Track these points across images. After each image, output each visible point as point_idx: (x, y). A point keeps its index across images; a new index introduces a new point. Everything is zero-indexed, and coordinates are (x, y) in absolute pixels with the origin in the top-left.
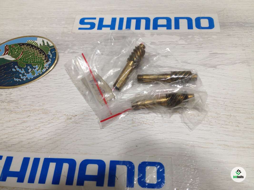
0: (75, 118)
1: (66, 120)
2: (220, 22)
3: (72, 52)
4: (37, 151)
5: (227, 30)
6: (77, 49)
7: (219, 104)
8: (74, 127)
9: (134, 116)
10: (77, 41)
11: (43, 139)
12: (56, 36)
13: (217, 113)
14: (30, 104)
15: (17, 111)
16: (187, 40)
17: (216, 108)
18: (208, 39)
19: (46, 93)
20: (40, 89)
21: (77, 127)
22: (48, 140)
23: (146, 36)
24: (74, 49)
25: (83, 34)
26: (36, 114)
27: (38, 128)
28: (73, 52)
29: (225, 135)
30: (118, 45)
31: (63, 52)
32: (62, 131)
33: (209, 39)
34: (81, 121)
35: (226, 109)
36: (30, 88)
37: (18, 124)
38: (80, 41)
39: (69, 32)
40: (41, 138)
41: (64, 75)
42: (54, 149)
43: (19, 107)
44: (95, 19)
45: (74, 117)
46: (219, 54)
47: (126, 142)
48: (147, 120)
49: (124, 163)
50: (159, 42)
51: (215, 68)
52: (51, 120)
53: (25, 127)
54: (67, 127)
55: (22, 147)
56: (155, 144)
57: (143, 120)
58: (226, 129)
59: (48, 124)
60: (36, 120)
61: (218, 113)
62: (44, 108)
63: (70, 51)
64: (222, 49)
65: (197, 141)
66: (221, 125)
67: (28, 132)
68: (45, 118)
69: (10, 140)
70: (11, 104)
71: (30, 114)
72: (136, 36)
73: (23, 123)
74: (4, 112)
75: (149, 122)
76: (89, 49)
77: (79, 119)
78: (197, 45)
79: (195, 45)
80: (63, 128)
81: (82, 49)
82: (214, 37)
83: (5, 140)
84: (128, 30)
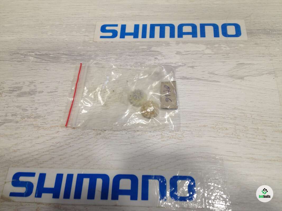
0: (105, 134)
1: (95, 136)
2: (247, 30)
3: (95, 63)
4: (70, 167)
5: (254, 38)
6: (101, 60)
7: (246, 117)
8: (104, 143)
10: (99, 51)
11: (74, 155)
12: (77, 45)
13: (244, 126)
14: (58, 119)
15: (45, 126)
16: (214, 49)
17: (244, 122)
18: (234, 48)
21: (107, 142)
22: (80, 155)
23: (171, 45)
24: (97, 60)
25: (105, 43)
27: (68, 143)
28: (97, 63)
29: (252, 148)
30: (142, 55)
32: (93, 147)
33: (236, 48)
34: (110, 137)
35: (254, 122)
36: (56, 102)
37: (47, 141)
38: (103, 51)
39: (91, 40)
40: (72, 154)
42: (86, 165)
43: (46, 122)
44: (117, 25)
45: (103, 132)
47: (157, 157)
48: (176, 134)
49: (156, 177)
50: (185, 51)
51: (242, 79)
52: (80, 136)
53: (54, 143)
54: (98, 142)
55: (53, 164)
56: (185, 158)
57: (172, 134)
58: (254, 143)
59: (78, 140)
60: (65, 135)
61: (246, 126)
63: (93, 62)
64: (250, 59)
65: (226, 154)
66: (249, 138)
67: (58, 148)
68: (74, 134)
69: (41, 157)
70: (37, 119)
71: (59, 130)
72: (160, 45)
73: (52, 139)
74: (32, 128)
75: (178, 136)
76: (113, 59)
77: (109, 134)
78: (224, 54)
79: (222, 54)
80: (93, 143)
81: (105, 60)
82: (242, 45)
83: (35, 157)
84: (152, 39)
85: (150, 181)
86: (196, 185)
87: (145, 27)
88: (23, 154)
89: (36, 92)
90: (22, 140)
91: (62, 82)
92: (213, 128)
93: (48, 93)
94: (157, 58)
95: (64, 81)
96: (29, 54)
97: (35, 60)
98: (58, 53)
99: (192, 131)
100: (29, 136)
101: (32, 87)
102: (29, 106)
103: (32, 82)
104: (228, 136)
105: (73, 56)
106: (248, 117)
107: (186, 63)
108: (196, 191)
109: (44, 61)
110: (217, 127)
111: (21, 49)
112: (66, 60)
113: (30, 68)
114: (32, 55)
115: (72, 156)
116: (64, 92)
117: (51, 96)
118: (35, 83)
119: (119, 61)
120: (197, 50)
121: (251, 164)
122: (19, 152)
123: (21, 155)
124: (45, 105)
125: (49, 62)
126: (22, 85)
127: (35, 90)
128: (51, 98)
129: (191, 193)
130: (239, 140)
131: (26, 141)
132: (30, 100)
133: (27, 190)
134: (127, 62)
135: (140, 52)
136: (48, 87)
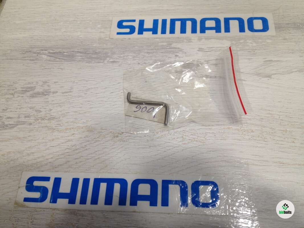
0: (122, 136)
1: (112, 138)
2: (275, 24)
3: (112, 61)
4: (86, 171)
5: (283, 33)
6: (117, 58)
7: (274, 118)
8: (122, 146)
9: (184, 133)
10: (116, 48)
11: (90, 158)
12: (92, 43)
14: (73, 121)
15: (60, 128)
16: (239, 46)
17: (271, 123)
18: (261, 44)
19: (89, 108)
20: (82, 104)
21: (125, 145)
22: (97, 159)
23: (193, 41)
24: (114, 58)
25: (122, 40)
26: (80, 132)
27: (84, 146)
28: (114, 62)
29: (280, 151)
30: (162, 53)
31: (102, 61)
32: (110, 150)
33: (263, 44)
34: (128, 139)
35: (282, 124)
36: (71, 103)
37: (62, 143)
38: (120, 48)
39: (107, 37)
40: (88, 157)
41: (106, 88)
42: (103, 169)
43: (61, 124)
44: (134, 21)
45: (120, 134)
46: (273, 61)
47: (178, 161)
48: (198, 136)
49: (177, 182)
50: (208, 48)
51: (269, 77)
52: (97, 138)
53: (70, 146)
54: (114, 145)
55: (69, 167)
56: (207, 162)
57: (194, 137)
58: (282, 146)
59: (95, 142)
60: (81, 138)
61: (273, 127)
62: (88, 126)
63: (110, 60)
64: (277, 56)
65: (251, 158)
66: (276, 141)
67: (74, 151)
68: (90, 136)
69: (56, 160)
70: (52, 121)
71: (74, 132)
72: (181, 41)
73: (67, 141)
74: (46, 130)
75: (200, 139)
76: (130, 57)
77: (126, 137)
78: (250, 51)
79: (248, 51)
80: (110, 146)
81: (122, 58)
82: (269, 41)
83: (50, 160)
84: (172, 35)
85: (170, 186)
86: (219, 190)
87: (164, 22)
88: (37, 158)
89: (50, 92)
90: (36, 142)
91: (77, 82)
92: (238, 130)
93: (63, 93)
94: (178, 56)
95: (79, 81)
96: (41, 52)
97: (48, 59)
98: (73, 51)
99: (215, 134)
100: (43, 139)
101: (46, 87)
102: (43, 107)
103: (46, 82)
104: (254, 138)
105: (88, 54)
106: (275, 118)
107: (209, 60)
108: (219, 196)
109: (58, 60)
110: (242, 129)
111: (34, 47)
112: (81, 58)
113: (44, 67)
114: (46, 53)
115: (88, 159)
116: (79, 92)
117: (66, 97)
118: (49, 82)
119: (136, 59)
120: (221, 46)
121: (279, 168)
122: (33, 155)
123: (35, 159)
124: (60, 106)
125: (63, 60)
126: (35, 85)
127: (49, 90)
128: (66, 98)
129: (214, 199)
130: (266, 143)
131: (40, 144)
132: (43, 101)
133: (42, 194)
134: (145, 60)
135: (160, 49)
136: (63, 87)
